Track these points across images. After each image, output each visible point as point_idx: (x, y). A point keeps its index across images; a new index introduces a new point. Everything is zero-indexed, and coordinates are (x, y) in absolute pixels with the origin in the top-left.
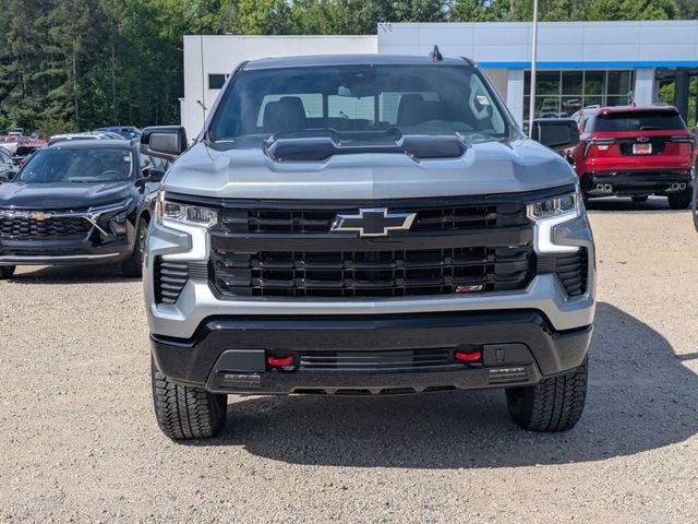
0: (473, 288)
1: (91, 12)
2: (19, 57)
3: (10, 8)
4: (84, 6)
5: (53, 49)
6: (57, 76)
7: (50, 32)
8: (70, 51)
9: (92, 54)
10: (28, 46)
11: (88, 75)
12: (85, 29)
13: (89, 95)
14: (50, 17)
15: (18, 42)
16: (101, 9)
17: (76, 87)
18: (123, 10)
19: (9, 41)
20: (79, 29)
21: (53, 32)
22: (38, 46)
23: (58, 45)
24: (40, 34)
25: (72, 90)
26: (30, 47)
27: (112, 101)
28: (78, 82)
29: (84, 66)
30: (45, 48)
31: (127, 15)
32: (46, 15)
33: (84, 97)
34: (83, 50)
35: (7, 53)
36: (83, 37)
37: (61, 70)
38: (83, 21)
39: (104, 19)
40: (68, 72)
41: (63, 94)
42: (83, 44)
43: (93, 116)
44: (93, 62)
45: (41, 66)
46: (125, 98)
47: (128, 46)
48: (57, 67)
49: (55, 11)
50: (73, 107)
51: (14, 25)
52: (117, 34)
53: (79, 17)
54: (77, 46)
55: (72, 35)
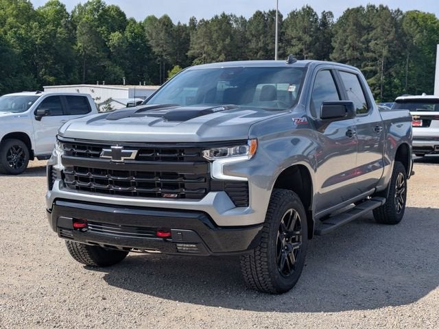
0: (172, 195)
1: (396, 32)
2: (350, 60)
3: (348, 31)
4: (392, 27)
5: (370, 54)
6: (371, 71)
7: (370, 44)
8: (380, 56)
9: (394, 57)
10: (355, 53)
11: (390, 70)
12: (392, 42)
13: (390, 83)
14: (371, 35)
15: (349, 51)
16: (403, 29)
17: (382, 78)
18: (417, 29)
19: (345, 51)
20: (388, 42)
21: (372, 44)
22: (361, 54)
23: (374, 52)
24: (364, 46)
25: (379, 80)
26: (357, 54)
27: (404, 86)
28: (384, 75)
29: (389, 64)
30: (365, 54)
31: (419, 32)
32: (368, 34)
33: (386, 84)
34: (389, 55)
35: (343, 58)
36: (389, 47)
37: (374, 67)
38: (390, 37)
39: (405, 35)
40: (378, 69)
41: (374, 82)
42: (389, 51)
43: (392, 96)
44: (394, 62)
45: (362, 65)
46: (414, 85)
47: (418, 52)
48: (372, 66)
49: (374, 31)
50: (379, 91)
51: (349, 41)
52: (412, 44)
53: (388, 34)
54: (385, 52)
55: (382, 46)
